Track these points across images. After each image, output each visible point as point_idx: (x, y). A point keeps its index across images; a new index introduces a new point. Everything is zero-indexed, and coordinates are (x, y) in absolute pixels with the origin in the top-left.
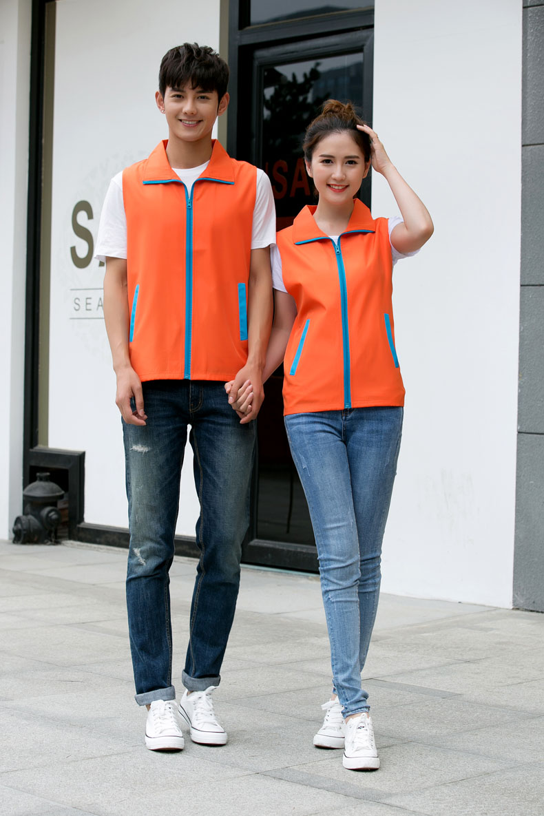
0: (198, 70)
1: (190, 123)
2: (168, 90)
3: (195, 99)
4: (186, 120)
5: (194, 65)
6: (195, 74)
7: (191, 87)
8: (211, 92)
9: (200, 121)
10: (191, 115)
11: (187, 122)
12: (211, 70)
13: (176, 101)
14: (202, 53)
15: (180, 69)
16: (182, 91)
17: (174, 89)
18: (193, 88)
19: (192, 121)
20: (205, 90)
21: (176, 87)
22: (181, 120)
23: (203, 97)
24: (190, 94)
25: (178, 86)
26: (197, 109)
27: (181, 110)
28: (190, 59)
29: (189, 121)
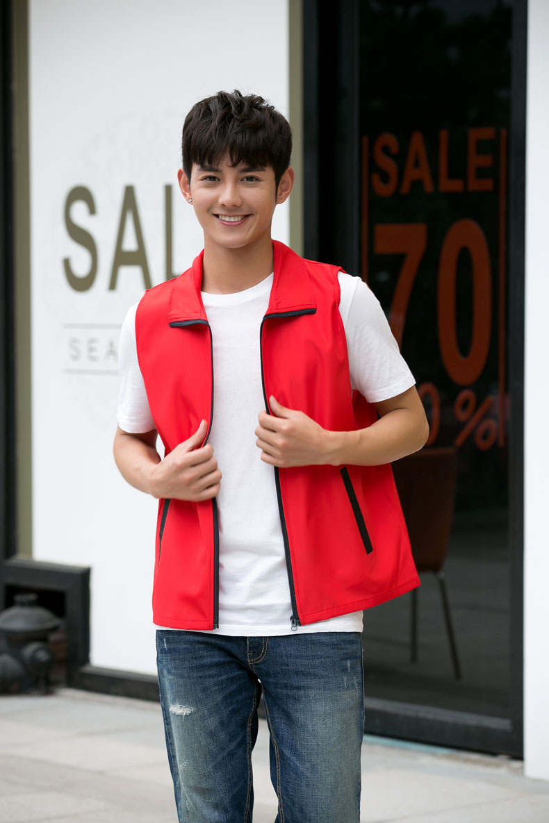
0: (240, 136)
1: (232, 219)
2: (195, 168)
3: (238, 181)
4: (226, 216)
5: (233, 128)
6: (234, 143)
7: (230, 164)
8: (264, 170)
9: (247, 216)
10: (232, 209)
11: (227, 219)
12: (261, 134)
13: (208, 187)
14: (246, 108)
15: (211, 136)
16: (216, 171)
17: (203, 168)
18: (234, 165)
19: (234, 216)
20: (252, 167)
21: (206, 164)
22: (217, 216)
23: (250, 179)
24: (229, 174)
25: (210, 162)
26: (241, 198)
27: (215, 200)
28: (226, 118)
29: (230, 217)
